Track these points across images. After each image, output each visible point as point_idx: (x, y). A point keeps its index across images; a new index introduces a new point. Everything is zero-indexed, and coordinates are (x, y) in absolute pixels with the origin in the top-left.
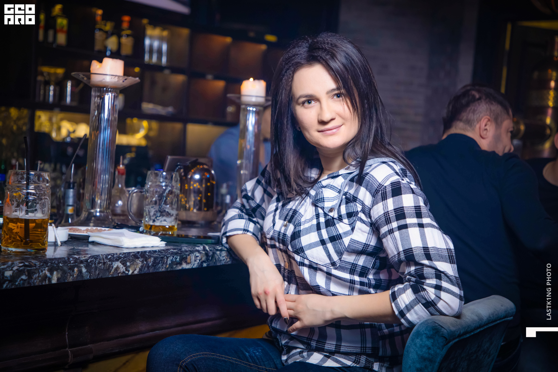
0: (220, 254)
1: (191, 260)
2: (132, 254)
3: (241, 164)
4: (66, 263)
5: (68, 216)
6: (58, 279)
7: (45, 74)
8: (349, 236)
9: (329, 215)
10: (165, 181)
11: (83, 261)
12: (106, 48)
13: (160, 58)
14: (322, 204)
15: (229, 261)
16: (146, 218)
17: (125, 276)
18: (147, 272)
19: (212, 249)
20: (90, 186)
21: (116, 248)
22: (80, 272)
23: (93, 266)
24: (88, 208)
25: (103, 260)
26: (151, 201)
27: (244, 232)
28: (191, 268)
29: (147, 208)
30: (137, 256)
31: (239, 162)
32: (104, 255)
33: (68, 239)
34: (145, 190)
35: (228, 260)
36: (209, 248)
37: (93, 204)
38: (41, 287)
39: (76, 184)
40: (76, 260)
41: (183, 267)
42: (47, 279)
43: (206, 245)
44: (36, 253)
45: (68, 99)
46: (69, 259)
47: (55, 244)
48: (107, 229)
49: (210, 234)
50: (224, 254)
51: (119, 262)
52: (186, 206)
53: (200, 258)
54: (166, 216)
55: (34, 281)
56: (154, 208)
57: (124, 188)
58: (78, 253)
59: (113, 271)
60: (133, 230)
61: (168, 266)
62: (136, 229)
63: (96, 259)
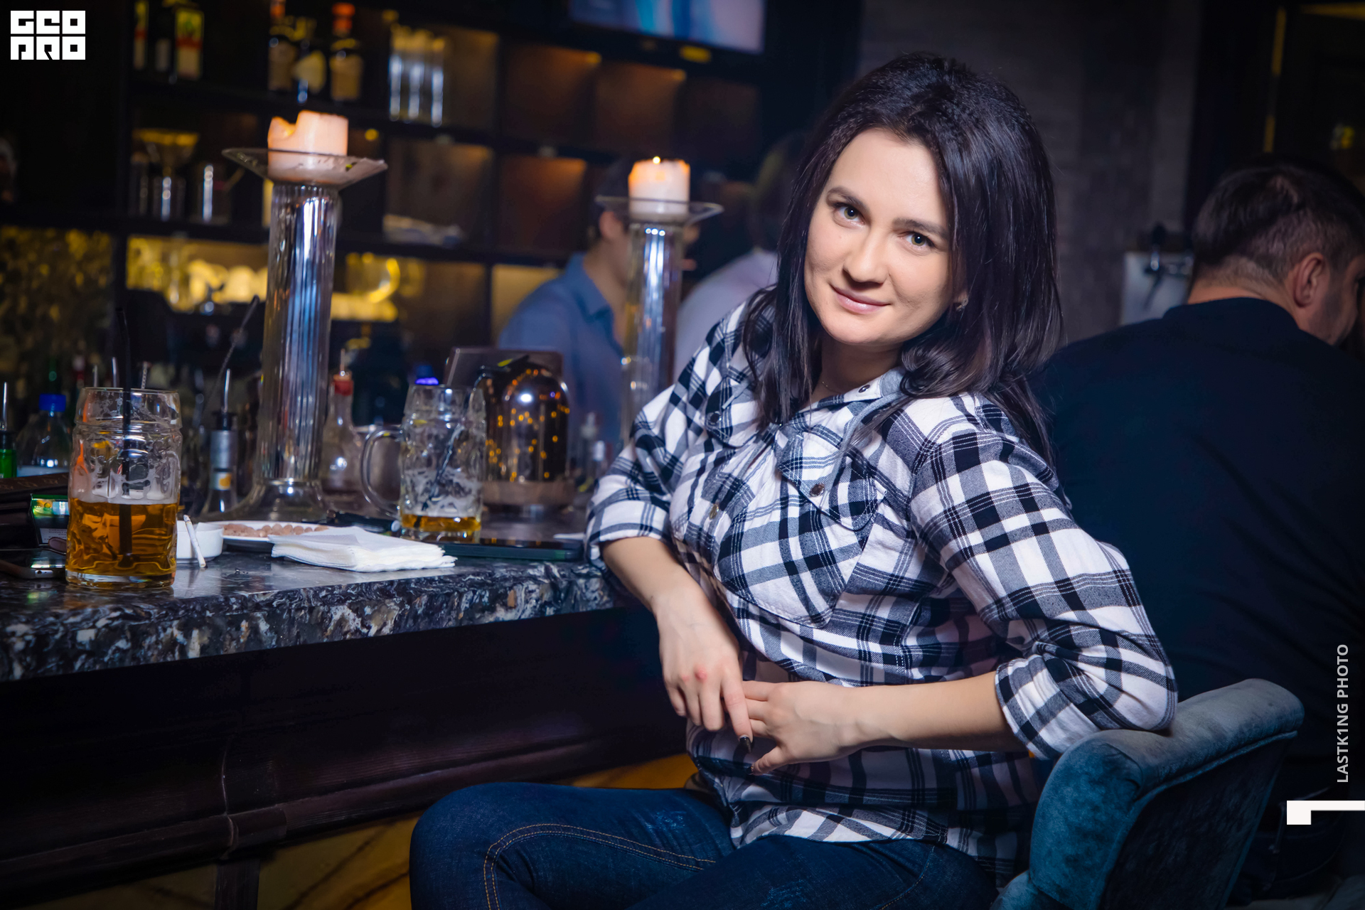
0: (586, 586)
1: (516, 599)
2: (375, 587)
3: (632, 364)
4: (221, 609)
5: (217, 495)
6: (203, 648)
7: (150, 149)
8: (853, 557)
9: (810, 502)
10: (450, 411)
11: (262, 604)
12: (295, 83)
13: (426, 106)
14: (796, 473)
15: (607, 602)
16: (406, 500)
17: (360, 639)
18: (412, 630)
19: (567, 574)
20: (271, 424)
21: (337, 573)
22: (254, 629)
23: (285, 615)
24: (266, 475)
25: (309, 601)
26: (418, 458)
27: (642, 531)
28: (517, 618)
29: (409, 475)
30: (389, 591)
31: (625, 361)
32: (311, 588)
33: (223, 550)
34: (404, 433)
35: (605, 599)
36: (559, 571)
37: (278, 467)
38: (163, 669)
39: (235, 419)
40: (244, 602)
41: (498, 618)
42: (177, 648)
43: (553, 564)
44: (148, 586)
45: (207, 210)
46: (227, 599)
47: (191, 564)
48: (314, 526)
49: (560, 537)
50: (595, 584)
51: (346, 607)
52: (500, 469)
53: (538, 595)
54: (453, 493)
55: (146, 653)
56: (426, 474)
57: (351, 428)
58: (248, 586)
59: (331, 628)
60: (376, 529)
61: (461, 615)
62: (382, 525)
63: (291, 601)
